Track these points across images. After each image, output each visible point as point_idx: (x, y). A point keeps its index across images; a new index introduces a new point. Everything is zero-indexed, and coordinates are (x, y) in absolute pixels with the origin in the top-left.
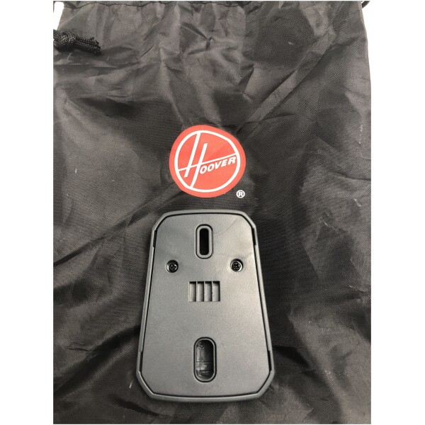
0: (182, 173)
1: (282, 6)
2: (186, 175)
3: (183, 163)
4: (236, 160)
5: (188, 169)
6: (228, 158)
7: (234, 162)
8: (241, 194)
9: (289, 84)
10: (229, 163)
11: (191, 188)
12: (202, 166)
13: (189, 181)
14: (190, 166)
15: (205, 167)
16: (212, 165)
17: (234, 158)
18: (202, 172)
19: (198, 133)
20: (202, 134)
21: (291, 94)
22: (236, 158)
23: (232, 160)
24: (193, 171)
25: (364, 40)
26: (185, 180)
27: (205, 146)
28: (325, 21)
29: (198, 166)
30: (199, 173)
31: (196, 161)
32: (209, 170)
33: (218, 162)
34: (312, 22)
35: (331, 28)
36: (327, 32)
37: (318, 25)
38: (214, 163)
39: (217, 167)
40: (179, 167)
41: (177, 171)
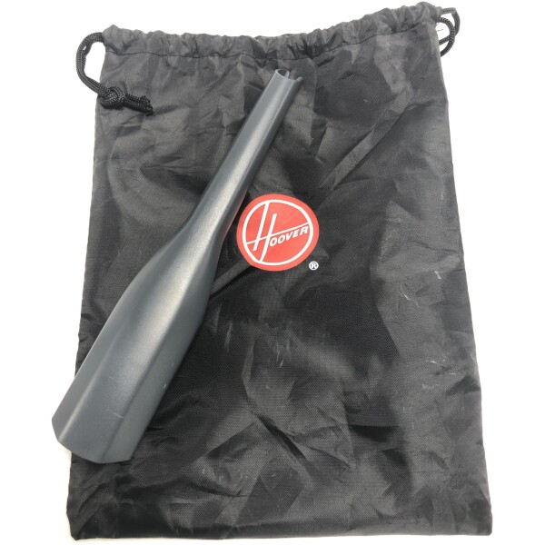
0: (251, 247)
1: (356, 61)
2: (255, 248)
3: (251, 236)
4: (309, 230)
5: (257, 242)
6: (300, 228)
7: (306, 232)
8: (314, 266)
9: (365, 145)
10: (301, 234)
11: (260, 262)
12: (272, 238)
13: (258, 254)
14: (259, 238)
15: (275, 239)
16: (284, 236)
17: (307, 228)
18: (272, 245)
19: (267, 203)
20: (271, 204)
21: (367, 157)
22: (309, 228)
23: (304, 230)
24: (262, 243)
25: (445, 101)
26: (254, 253)
27: (275, 216)
28: (402, 76)
29: (268, 238)
30: (269, 246)
31: (265, 233)
32: (280, 242)
33: (289, 232)
34: (388, 77)
35: (409, 86)
36: (405, 89)
37: (394, 82)
38: (285, 234)
39: (288, 238)
40: (247, 241)
41: (245, 244)
